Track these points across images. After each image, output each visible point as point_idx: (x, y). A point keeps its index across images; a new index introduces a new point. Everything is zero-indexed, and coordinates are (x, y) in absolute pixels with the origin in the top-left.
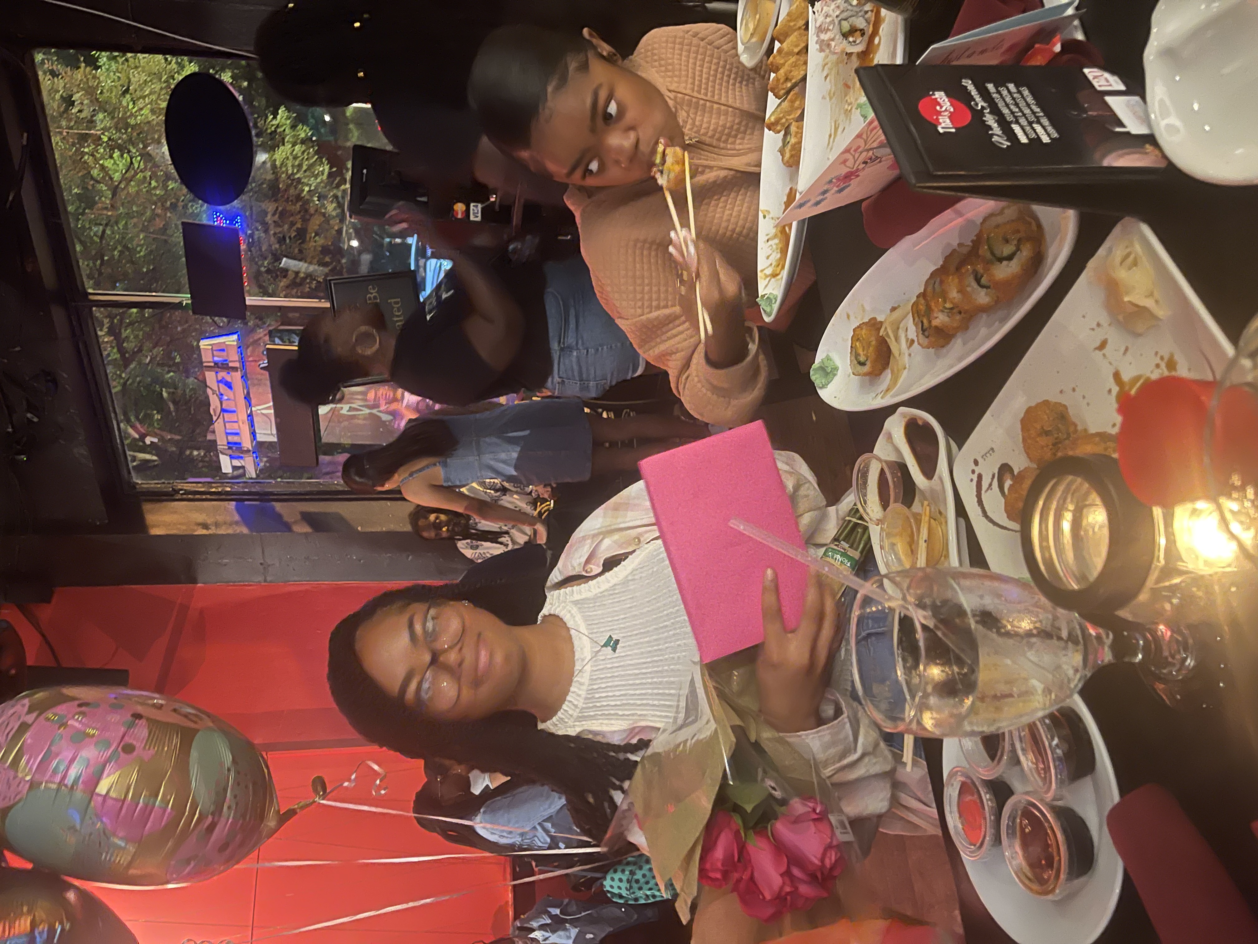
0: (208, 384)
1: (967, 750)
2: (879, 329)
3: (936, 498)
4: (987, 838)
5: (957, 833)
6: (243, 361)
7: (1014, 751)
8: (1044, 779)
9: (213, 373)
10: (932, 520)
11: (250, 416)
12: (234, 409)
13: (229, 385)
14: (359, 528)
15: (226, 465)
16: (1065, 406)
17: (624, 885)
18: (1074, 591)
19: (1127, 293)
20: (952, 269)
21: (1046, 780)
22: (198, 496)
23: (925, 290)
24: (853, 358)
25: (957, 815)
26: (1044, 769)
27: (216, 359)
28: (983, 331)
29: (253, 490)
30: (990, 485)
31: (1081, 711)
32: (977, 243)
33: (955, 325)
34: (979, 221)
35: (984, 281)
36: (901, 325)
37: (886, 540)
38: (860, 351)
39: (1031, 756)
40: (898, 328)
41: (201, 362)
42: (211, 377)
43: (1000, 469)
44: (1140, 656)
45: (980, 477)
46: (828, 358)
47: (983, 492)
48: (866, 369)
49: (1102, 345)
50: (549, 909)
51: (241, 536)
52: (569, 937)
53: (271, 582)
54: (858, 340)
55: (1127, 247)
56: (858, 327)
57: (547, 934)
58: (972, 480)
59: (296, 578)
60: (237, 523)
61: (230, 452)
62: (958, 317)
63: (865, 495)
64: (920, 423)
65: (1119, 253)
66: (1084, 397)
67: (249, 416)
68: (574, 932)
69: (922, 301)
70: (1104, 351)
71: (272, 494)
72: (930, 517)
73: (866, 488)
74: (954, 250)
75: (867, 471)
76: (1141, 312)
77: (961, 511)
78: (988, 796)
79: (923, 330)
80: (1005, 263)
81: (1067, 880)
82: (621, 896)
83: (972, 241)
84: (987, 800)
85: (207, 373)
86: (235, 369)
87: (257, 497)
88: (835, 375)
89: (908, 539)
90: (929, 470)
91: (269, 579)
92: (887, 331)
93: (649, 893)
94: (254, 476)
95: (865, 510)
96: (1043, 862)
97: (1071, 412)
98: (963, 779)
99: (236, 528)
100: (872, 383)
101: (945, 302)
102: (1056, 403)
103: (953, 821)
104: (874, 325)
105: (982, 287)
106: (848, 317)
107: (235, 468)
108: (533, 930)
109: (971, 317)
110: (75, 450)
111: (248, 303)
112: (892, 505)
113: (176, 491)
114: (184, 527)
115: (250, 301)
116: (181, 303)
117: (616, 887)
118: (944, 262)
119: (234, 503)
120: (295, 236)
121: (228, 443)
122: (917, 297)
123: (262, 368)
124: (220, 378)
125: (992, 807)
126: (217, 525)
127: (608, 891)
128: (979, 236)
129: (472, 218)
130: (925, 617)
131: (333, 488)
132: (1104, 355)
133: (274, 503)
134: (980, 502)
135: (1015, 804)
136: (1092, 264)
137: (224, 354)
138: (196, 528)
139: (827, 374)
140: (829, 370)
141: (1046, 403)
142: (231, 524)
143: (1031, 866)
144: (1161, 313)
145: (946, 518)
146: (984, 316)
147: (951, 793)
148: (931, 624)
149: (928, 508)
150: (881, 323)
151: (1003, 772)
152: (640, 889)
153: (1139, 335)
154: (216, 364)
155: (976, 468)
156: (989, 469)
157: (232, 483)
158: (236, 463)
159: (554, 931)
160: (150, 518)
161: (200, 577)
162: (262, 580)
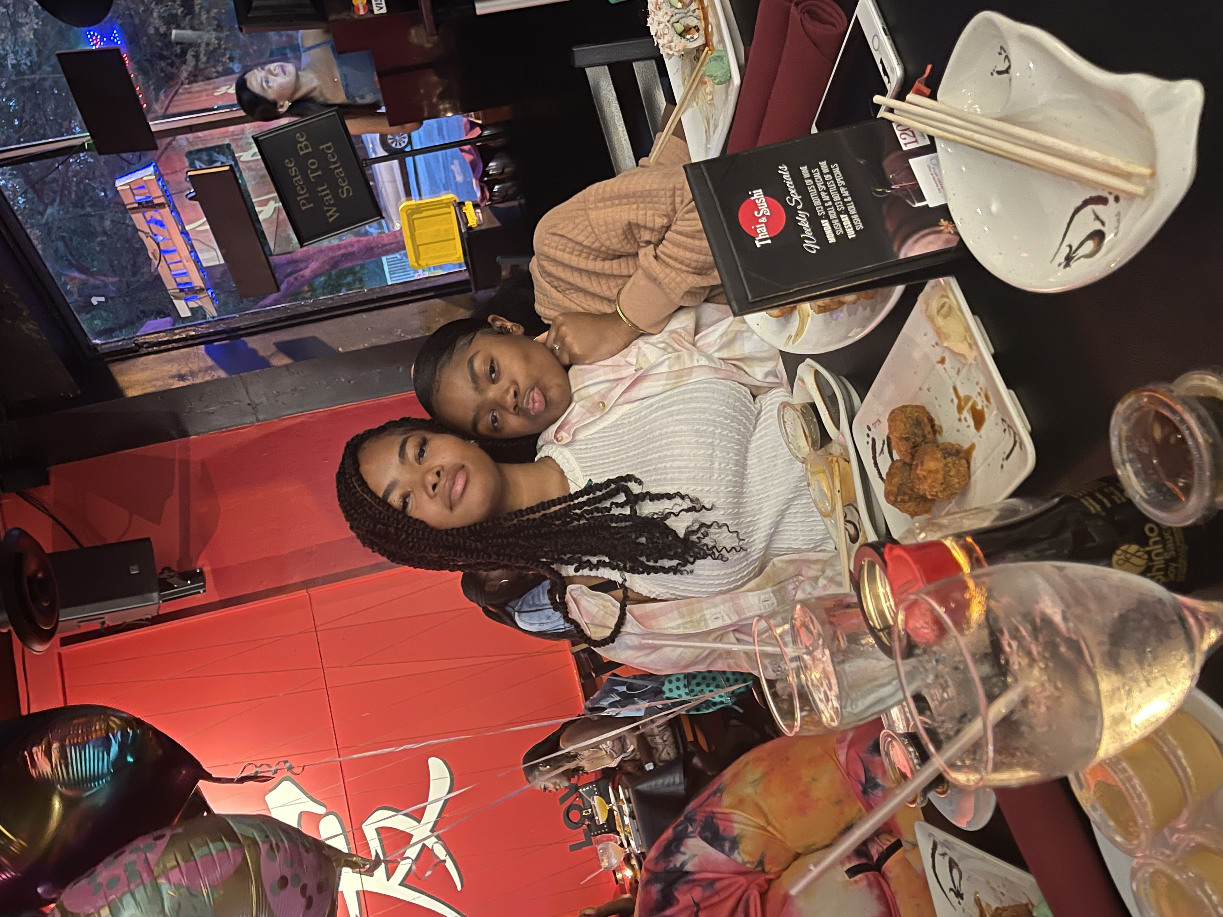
0: (138, 227)
6: (167, 195)
9: (141, 215)
11: (193, 250)
12: (173, 248)
13: (161, 224)
14: (340, 349)
15: (183, 309)
22: (163, 347)
27: (137, 198)
29: (219, 328)
30: (882, 450)
41: (124, 205)
42: (138, 219)
43: (887, 437)
47: (877, 455)
49: (942, 361)
51: (219, 380)
52: (640, 709)
53: (263, 421)
55: (941, 297)
58: (868, 443)
59: (288, 412)
60: (211, 368)
61: (183, 294)
64: (823, 377)
65: (933, 303)
66: (936, 398)
68: (644, 704)
70: (944, 366)
71: (239, 329)
85: (133, 216)
86: (161, 205)
87: (224, 336)
90: (835, 420)
91: (261, 417)
94: (215, 314)
99: (213, 373)
102: (914, 405)
107: (193, 310)
110: (24, 327)
111: (153, 129)
113: (140, 346)
114: (160, 383)
115: (155, 126)
116: (82, 144)
119: (203, 347)
121: (178, 285)
123: (191, 198)
124: (149, 218)
126: (193, 374)
129: (376, 11)
131: (301, 310)
132: (944, 369)
133: (244, 339)
134: (876, 464)
137: (146, 191)
138: (171, 381)
142: (206, 371)
154: (139, 204)
155: (869, 433)
156: (880, 436)
157: (195, 325)
158: (193, 304)
160: (123, 380)
161: (190, 430)
162: (254, 419)
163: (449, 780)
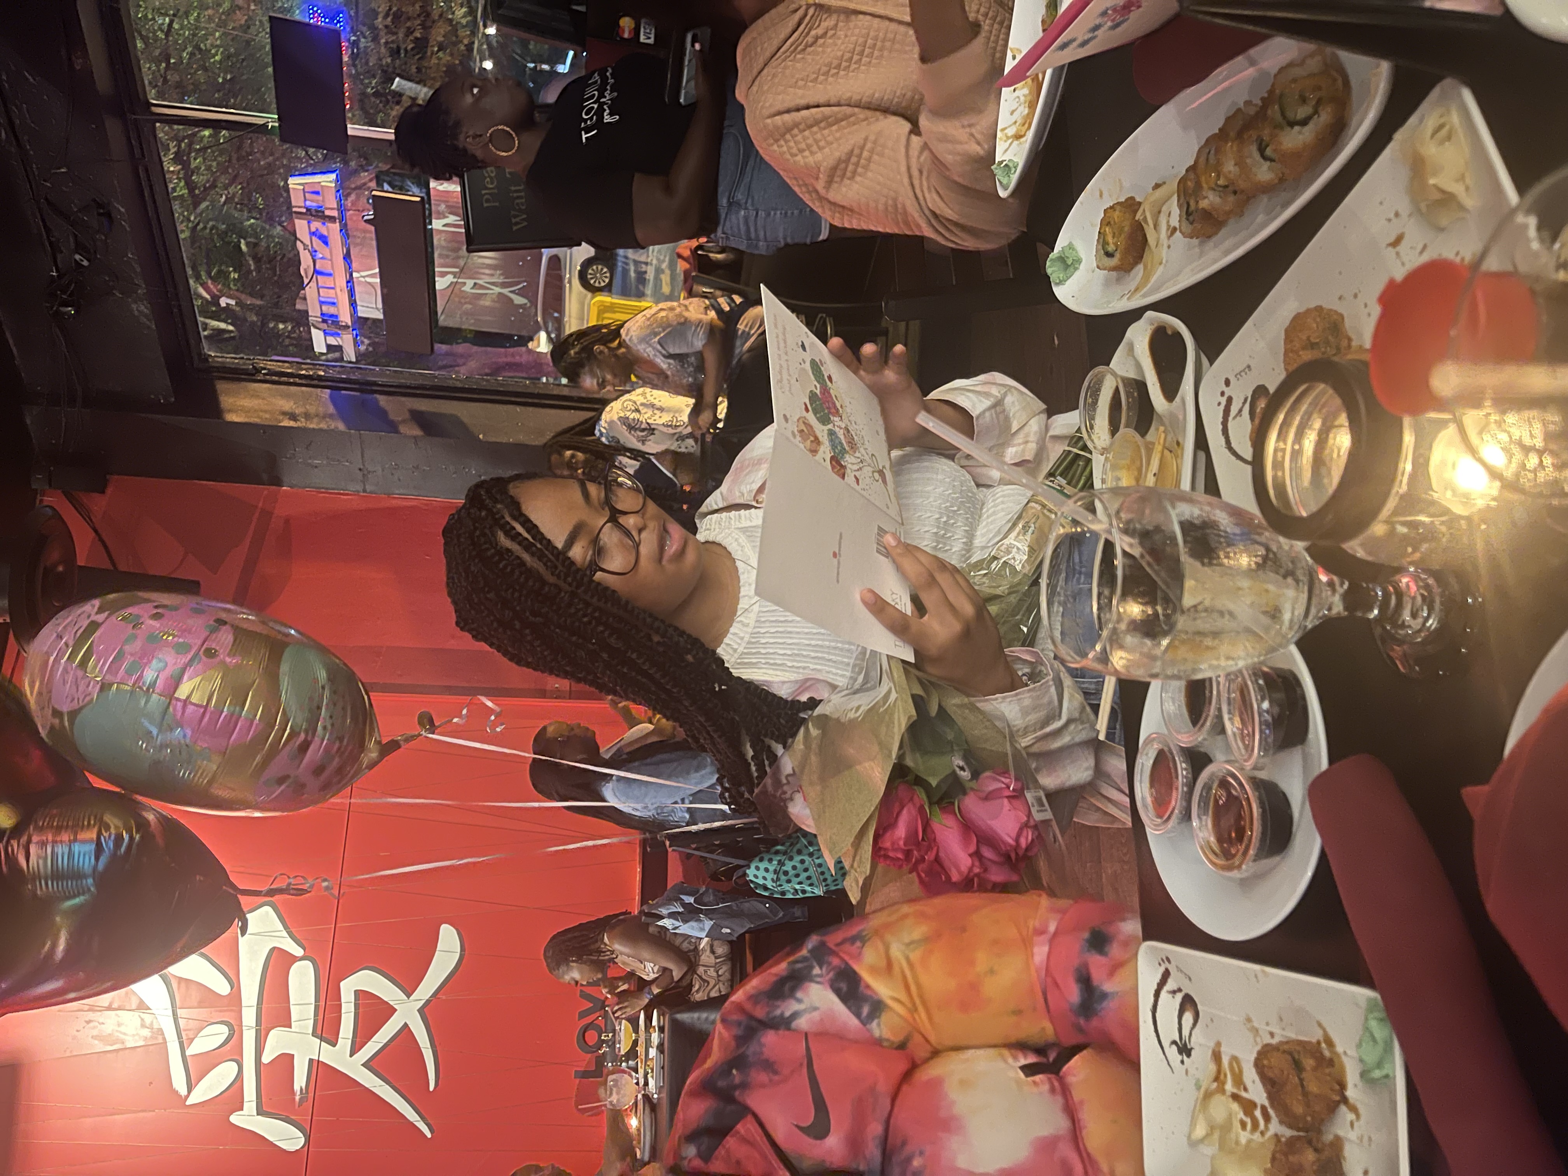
0: (298, 236)
1: (1169, 715)
2: (1135, 212)
3: (1175, 424)
4: (1176, 811)
5: (1145, 806)
6: (342, 209)
7: (1219, 717)
8: (1246, 747)
9: (305, 222)
10: (1166, 452)
11: (350, 281)
12: (330, 271)
13: (324, 240)
14: (481, 436)
15: (319, 342)
16: (1342, 316)
17: (770, 876)
18: (1301, 518)
19: (1435, 174)
20: (1232, 134)
21: (1249, 749)
22: (284, 379)
23: (1196, 162)
24: (1100, 247)
25: (1148, 785)
26: (1248, 735)
27: (308, 203)
28: (1261, 218)
29: (353, 377)
30: (1240, 411)
31: (1301, 672)
32: (1266, 102)
33: (1227, 208)
34: (1275, 70)
35: (1269, 152)
36: (1164, 209)
37: (1110, 474)
38: (1110, 239)
39: (1237, 719)
40: (1159, 212)
41: (290, 206)
42: (302, 227)
43: (1254, 392)
44: (1376, 612)
45: (1230, 400)
46: (1071, 246)
47: (1230, 419)
48: (1114, 261)
49: (1397, 241)
50: (682, 897)
51: (334, 432)
52: (702, 929)
53: (371, 492)
54: (1109, 224)
55: (1441, 116)
56: (1111, 208)
57: (677, 924)
58: (1219, 404)
59: (402, 491)
60: (331, 416)
61: (324, 326)
62: (1231, 198)
63: (1092, 418)
64: (1169, 332)
65: (1431, 123)
66: (1366, 306)
67: (348, 282)
68: (708, 924)
69: (1192, 176)
70: (1398, 248)
71: (375, 384)
72: (1164, 447)
73: (1095, 410)
74: (1239, 110)
75: (1099, 390)
76: (1447, 200)
77: (1201, 442)
78: (1184, 765)
79: (1188, 214)
80: (1297, 128)
81: (1256, 855)
82: (766, 888)
83: (1262, 99)
84: (1182, 769)
85: (297, 221)
86: (332, 219)
87: (356, 386)
88: (1076, 269)
89: (1136, 473)
90: (1170, 391)
91: (369, 488)
92: (1146, 213)
93: (798, 887)
94: (354, 360)
95: (1089, 436)
96: (1233, 835)
97: (1348, 323)
98: (1160, 746)
99: (330, 422)
100: (1118, 280)
101: (1218, 177)
102: (1331, 310)
103: (1143, 790)
104: (1131, 205)
105: (1265, 158)
106: (1101, 195)
107: (329, 347)
108: (661, 917)
109: (1249, 199)
110: (134, 306)
111: (350, 132)
112: (1122, 430)
113: (258, 371)
114: (267, 416)
115: (353, 130)
116: (265, 125)
117: (760, 877)
118: (1225, 124)
119: (328, 391)
120: (412, 49)
121: (323, 315)
122: (1187, 171)
123: (367, 221)
124: (313, 229)
125: (1186, 777)
126: (307, 416)
127: (752, 881)
128: (1271, 92)
129: (642, 39)
130: (1131, 545)
131: (450, 383)
132: (1398, 254)
133: (378, 396)
134: (1225, 431)
135: (1213, 774)
136: (1398, 136)
137: (320, 198)
138: (281, 417)
139: (1067, 267)
140: (1069, 262)
141: (1319, 309)
142: (324, 417)
143: (1220, 840)
144: (1469, 202)
145: (1183, 449)
146: (1265, 199)
147: (1145, 761)
148: (1136, 552)
149: (1163, 436)
150: (1140, 204)
151: (1205, 739)
152: (789, 881)
153: (1442, 230)
154: (308, 210)
155: (1226, 389)
156: (1241, 392)
157: (327, 366)
158: (332, 341)
159: (685, 921)
160: (226, 401)
161: (285, 479)
162: (361, 489)
163: (457, 956)
